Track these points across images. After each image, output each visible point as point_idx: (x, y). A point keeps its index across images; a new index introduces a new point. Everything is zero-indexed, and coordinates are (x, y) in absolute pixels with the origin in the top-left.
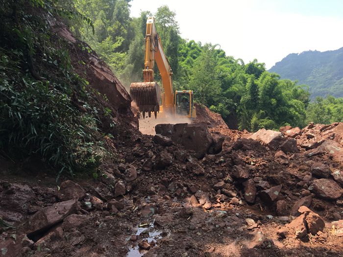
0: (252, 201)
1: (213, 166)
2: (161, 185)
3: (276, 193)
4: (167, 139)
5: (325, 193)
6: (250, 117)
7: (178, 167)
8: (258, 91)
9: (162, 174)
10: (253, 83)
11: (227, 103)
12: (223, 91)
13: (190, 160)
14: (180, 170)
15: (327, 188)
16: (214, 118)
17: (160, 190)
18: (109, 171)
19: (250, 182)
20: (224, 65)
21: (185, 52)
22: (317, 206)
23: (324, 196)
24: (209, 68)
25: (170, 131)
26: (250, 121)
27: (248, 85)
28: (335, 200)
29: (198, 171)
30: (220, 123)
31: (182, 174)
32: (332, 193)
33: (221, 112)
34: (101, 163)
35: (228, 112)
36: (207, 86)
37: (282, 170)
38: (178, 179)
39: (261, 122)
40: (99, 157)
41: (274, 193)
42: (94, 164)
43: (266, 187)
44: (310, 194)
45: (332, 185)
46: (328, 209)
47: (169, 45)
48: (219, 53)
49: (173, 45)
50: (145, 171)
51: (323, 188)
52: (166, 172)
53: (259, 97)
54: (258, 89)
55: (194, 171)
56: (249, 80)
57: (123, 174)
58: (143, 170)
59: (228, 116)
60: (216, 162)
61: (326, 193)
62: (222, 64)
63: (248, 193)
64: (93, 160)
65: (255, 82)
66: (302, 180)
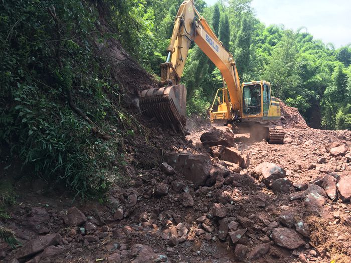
0: (223, 238)
1: (203, 199)
2: (153, 214)
3: (239, 237)
4: (170, 168)
5: (282, 243)
6: (336, 110)
7: (171, 198)
8: (346, 81)
9: (158, 203)
10: (341, 72)
11: (307, 96)
12: (304, 82)
13: (186, 191)
14: (172, 201)
15: (286, 238)
16: (290, 112)
17: (151, 218)
18: (115, 196)
19: (225, 221)
20: (308, 52)
21: (263, 38)
22: (273, 254)
23: (281, 245)
24: (289, 57)
25: (175, 161)
26: (335, 116)
27: (335, 74)
28: (293, 250)
29: (186, 203)
30: (297, 119)
31: (173, 204)
32: (289, 243)
33: (298, 106)
34: (109, 189)
35: (308, 105)
36: (282, 78)
37: (254, 213)
38: (169, 209)
39: (348, 117)
40: (110, 183)
41: (237, 236)
42: (104, 190)
43: (232, 229)
44: (269, 242)
45: (292, 235)
46: (283, 258)
47: (241, 36)
48: (304, 38)
49: (246, 36)
50: (145, 198)
51: (282, 237)
52: (161, 201)
53: (348, 88)
54: (346, 79)
55: (183, 203)
56: (336, 69)
57: (125, 200)
58: (143, 197)
59: (309, 110)
60: (207, 196)
61: (284, 243)
62: (304, 51)
63: (222, 231)
64: (104, 185)
65: (344, 72)
66: (267, 226)
